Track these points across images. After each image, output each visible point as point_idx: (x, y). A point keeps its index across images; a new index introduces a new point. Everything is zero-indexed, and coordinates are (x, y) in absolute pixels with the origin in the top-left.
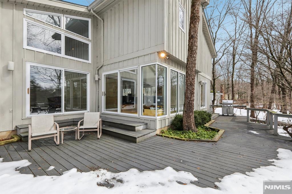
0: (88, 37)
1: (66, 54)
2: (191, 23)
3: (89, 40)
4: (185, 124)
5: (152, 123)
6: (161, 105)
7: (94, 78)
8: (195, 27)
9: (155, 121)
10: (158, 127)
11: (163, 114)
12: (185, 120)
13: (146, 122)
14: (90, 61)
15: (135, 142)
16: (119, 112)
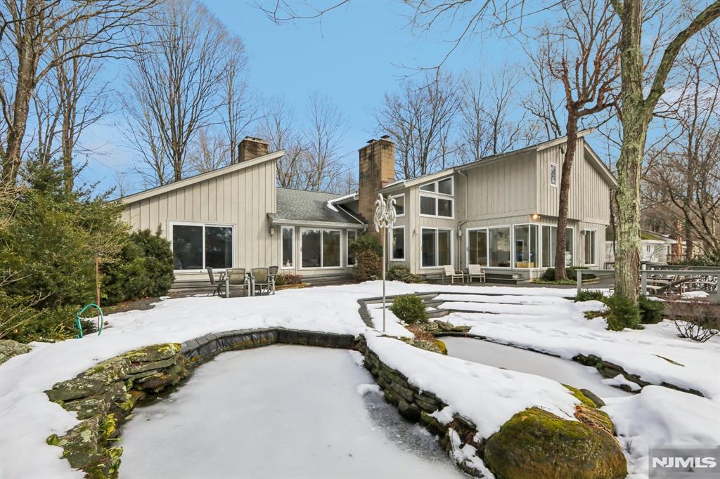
0: (451, 194)
1: (439, 215)
2: (562, 189)
3: (451, 197)
4: (557, 275)
5: (525, 273)
6: (533, 259)
7: (458, 234)
8: (565, 193)
9: (528, 271)
10: (531, 277)
11: (535, 267)
12: (556, 271)
13: (520, 273)
14: (453, 218)
15: (516, 284)
16: (488, 266)
